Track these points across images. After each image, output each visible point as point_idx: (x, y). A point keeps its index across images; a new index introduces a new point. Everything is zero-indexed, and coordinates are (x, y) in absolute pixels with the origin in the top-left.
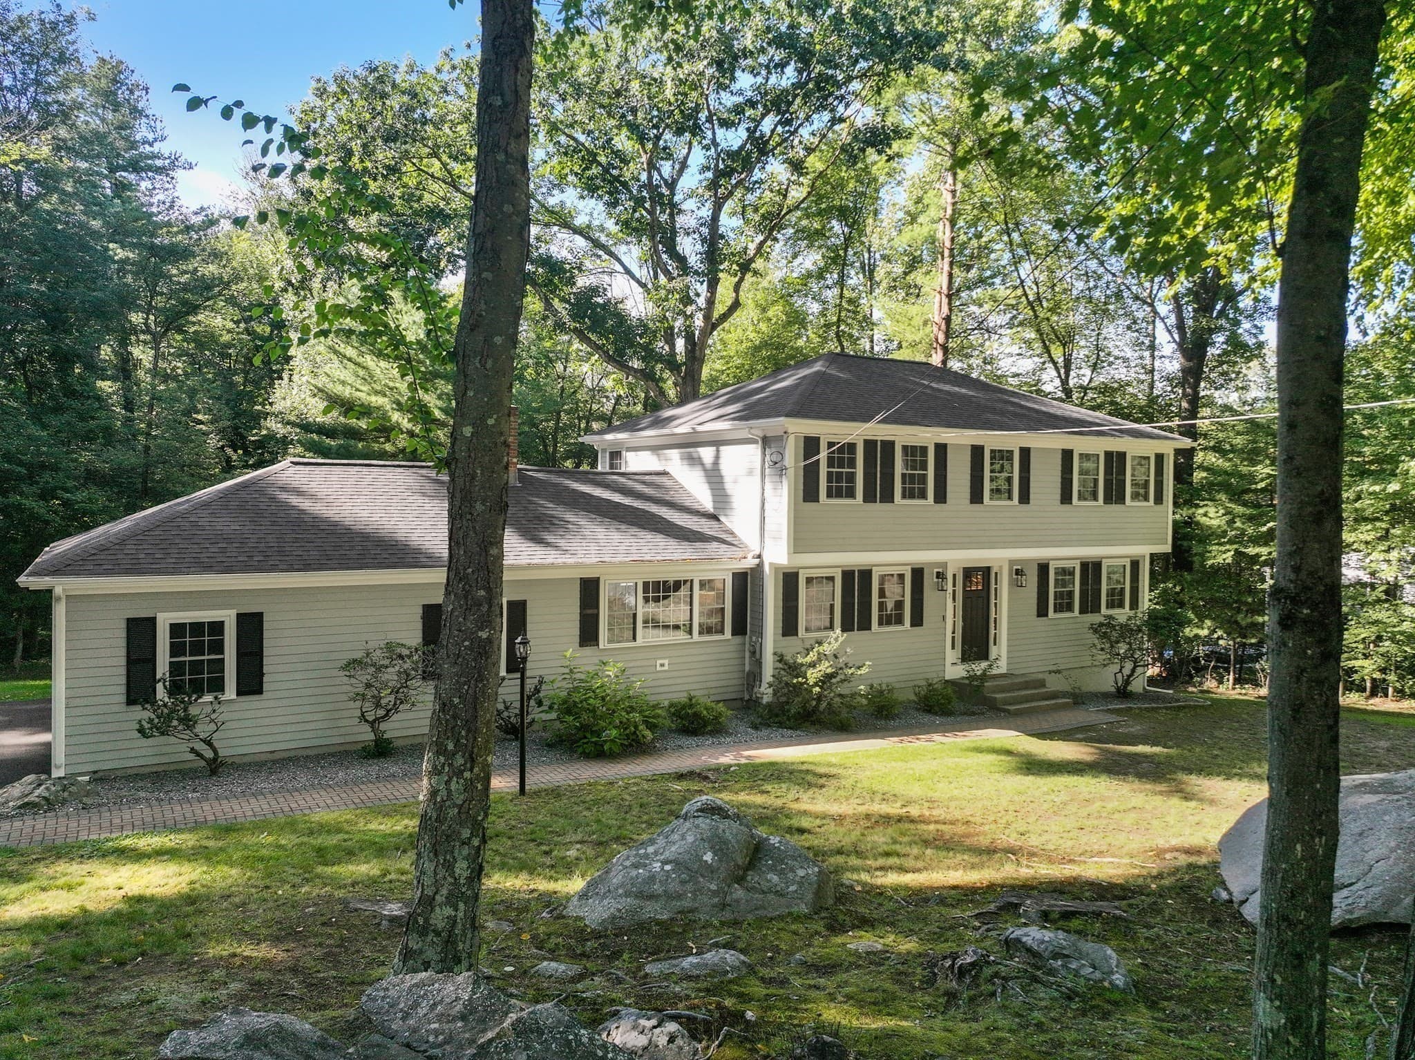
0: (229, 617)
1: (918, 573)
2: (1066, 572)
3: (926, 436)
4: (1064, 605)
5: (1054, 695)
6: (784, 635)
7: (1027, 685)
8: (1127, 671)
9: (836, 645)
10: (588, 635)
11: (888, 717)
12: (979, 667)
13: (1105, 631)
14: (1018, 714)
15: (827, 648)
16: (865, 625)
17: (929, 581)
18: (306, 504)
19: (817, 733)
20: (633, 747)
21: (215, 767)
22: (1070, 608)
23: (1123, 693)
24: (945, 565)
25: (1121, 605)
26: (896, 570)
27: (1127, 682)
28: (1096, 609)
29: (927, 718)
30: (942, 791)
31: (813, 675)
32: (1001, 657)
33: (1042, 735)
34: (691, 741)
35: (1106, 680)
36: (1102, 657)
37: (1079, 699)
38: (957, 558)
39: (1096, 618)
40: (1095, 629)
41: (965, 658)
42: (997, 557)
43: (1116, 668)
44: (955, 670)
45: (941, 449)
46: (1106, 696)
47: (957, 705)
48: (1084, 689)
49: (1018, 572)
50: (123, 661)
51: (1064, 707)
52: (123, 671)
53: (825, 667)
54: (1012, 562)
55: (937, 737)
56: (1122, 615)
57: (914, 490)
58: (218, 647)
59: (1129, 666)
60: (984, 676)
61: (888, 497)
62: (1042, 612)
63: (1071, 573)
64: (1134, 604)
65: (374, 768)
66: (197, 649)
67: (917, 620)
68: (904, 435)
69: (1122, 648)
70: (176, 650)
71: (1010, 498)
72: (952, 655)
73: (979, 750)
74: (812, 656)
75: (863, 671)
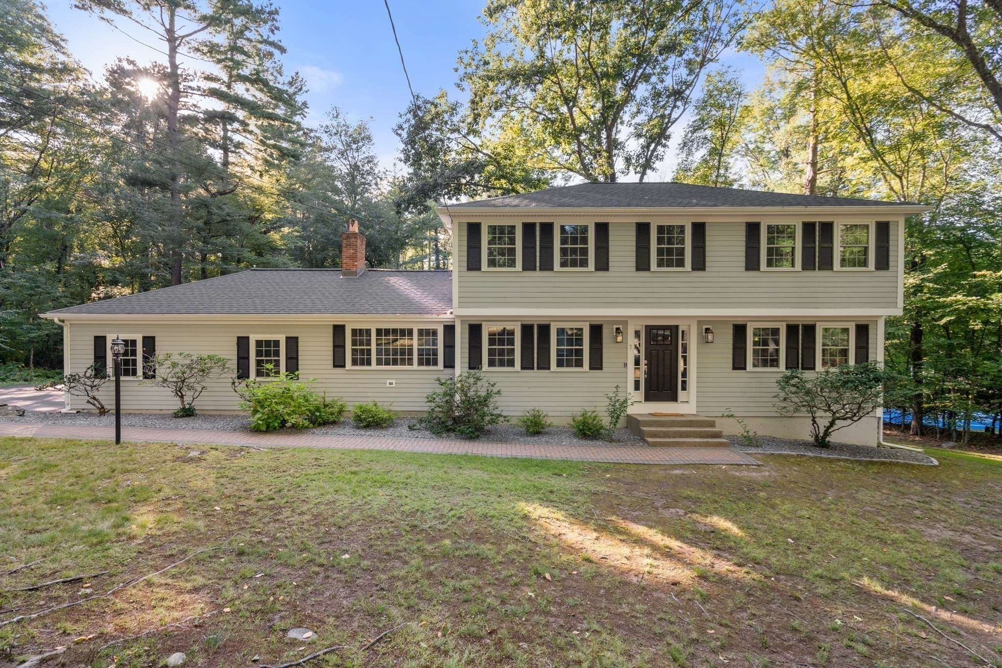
0: (138, 338)
1: (596, 328)
2: (768, 332)
6: (470, 368)
10: (339, 360)
16: (543, 365)
17: (608, 333)
21: (101, 412)
22: (774, 364)
23: (823, 443)
24: (625, 322)
26: (574, 326)
27: (826, 433)
28: (809, 366)
32: (689, 400)
37: (753, 441)
41: (649, 399)
44: (640, 407)
45: (602, 227)
46: (795, 443)
49: (707, 331)
50: (93, 357)
52: (93, 361)
54: (701, 322)
57: (576, 260)
58: (134, 353)
59: (826, 417)
61: (547, 266)
62: (738, 365)
65: (182, 422)
67: (595, 364)
71: (682, 265)
72: (635, 395)
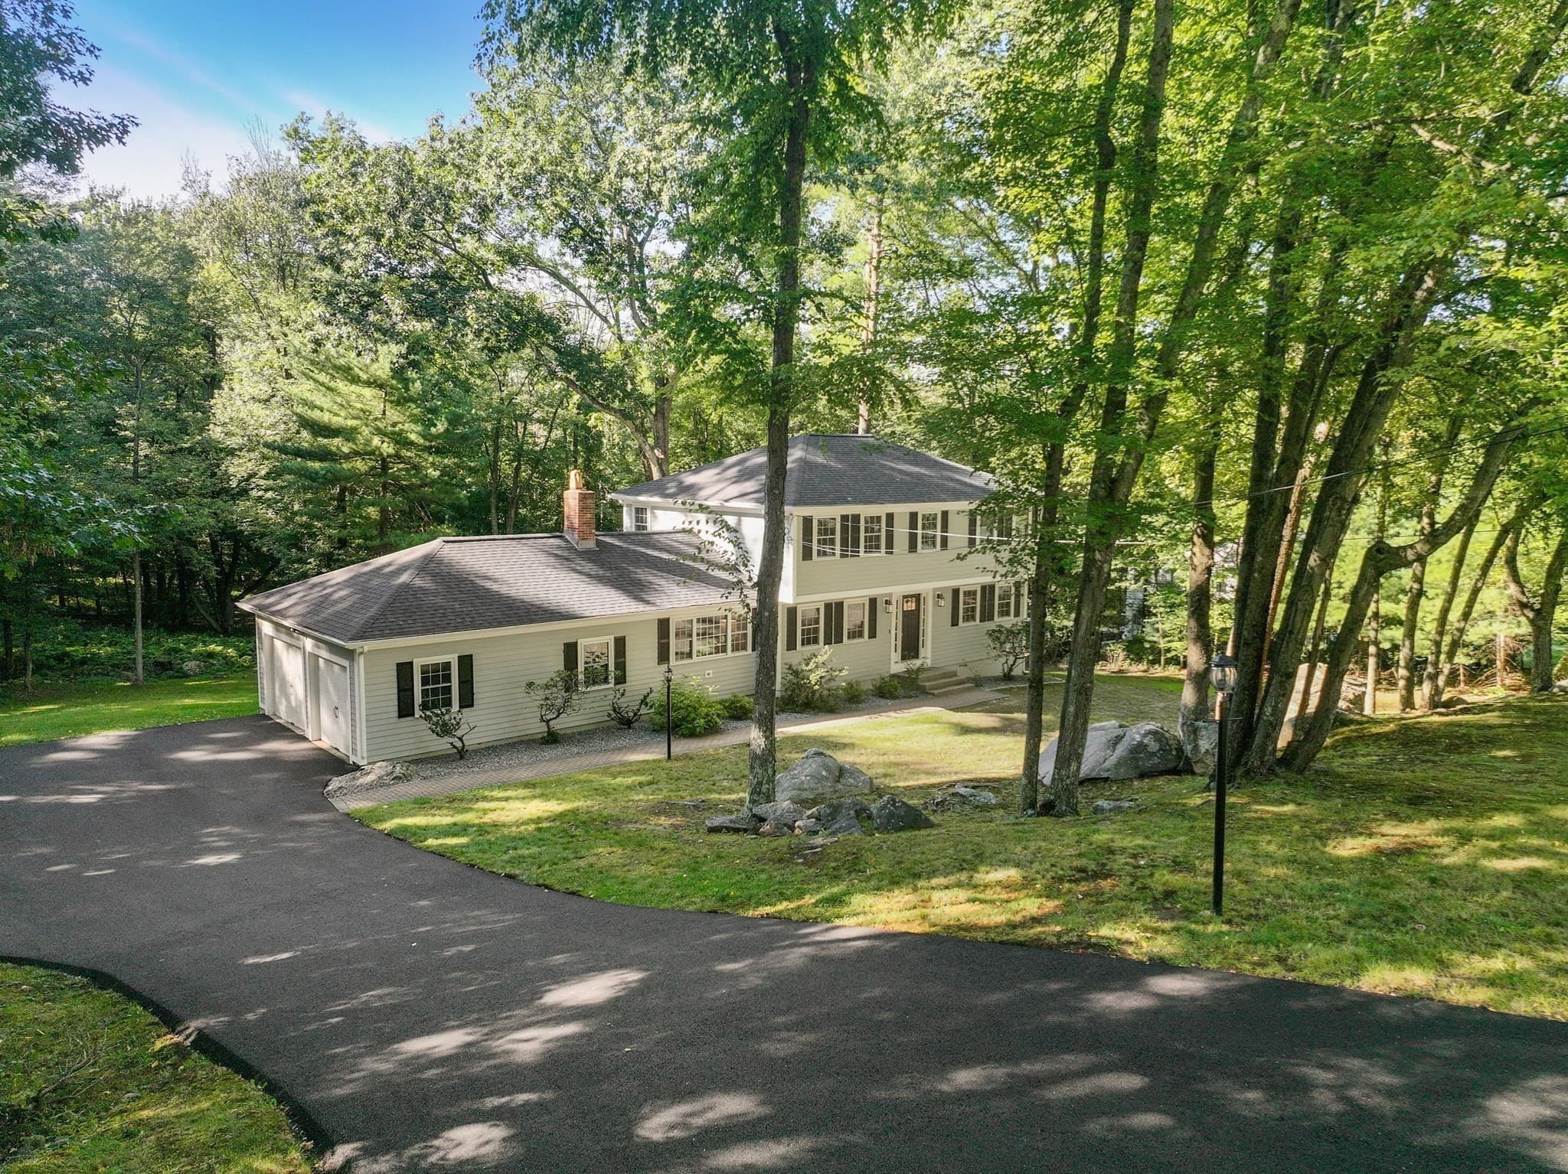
0: (453, 659)
1: (873, 602)
2: (970, 594)
3: (880, 510)
4: (970, 616)
5: (962, 682)
6: (788, 649)
7: (945, 675)
8: (1010, 662)
9: (825, 657)
10: (663, 656)
11: (858, 702)
12: (916, 663)
13: (996, 635)
14: (939, 695)
15: (820, 659)
16: (839, 640)
17: (880, 605)
18: (495, 587)
19: (816, 714)
20: (711, 730)
21: (462, 754)
22: (973, 618)
23: (1008, 677)
24: (891, 595)
25: (1008, 614)
26: (860, 601)
27: (1011, 670)
28: (991, 618)
29: (882, 702)
30: (903, 745)
31: (814, 678)
32: (927, 655)
33: (956, 710)
34: (740, 724)
35: (997, 668)
36: (994, 653)
37: (978, 682)
38: (898, 591)
39: (990, 626)
40: (990, 634)
41: (904, 658)
42: (925, 588)
43: (1003, 660)
44: (898, 667)
45: (890, 517)
46: (996, 680)
47: (900, 692)
48: (983, 675)
49: (939, 596)
50: (395, 691)
51: (969, 689)
52: (395, 697)
53: (821, 672)
54: (935, 590)
55: (892, 714)
56: (1008, 622)
57: (873, 545)
58: (447, 678)
59: (1011, 659)
60: (919, 670)
61: (856, 554)
62: (955, 623)
63: (974, 593)
64: (1017, 614)
66: (436, 680)
67: (873, 634)
68: (865, 511)
69: (1008, 646)
70: (425, 681)
71: (934, 546)
72: (895, 656)
73: (917, 722)
74: (812, 665)
75: (844, 673)
